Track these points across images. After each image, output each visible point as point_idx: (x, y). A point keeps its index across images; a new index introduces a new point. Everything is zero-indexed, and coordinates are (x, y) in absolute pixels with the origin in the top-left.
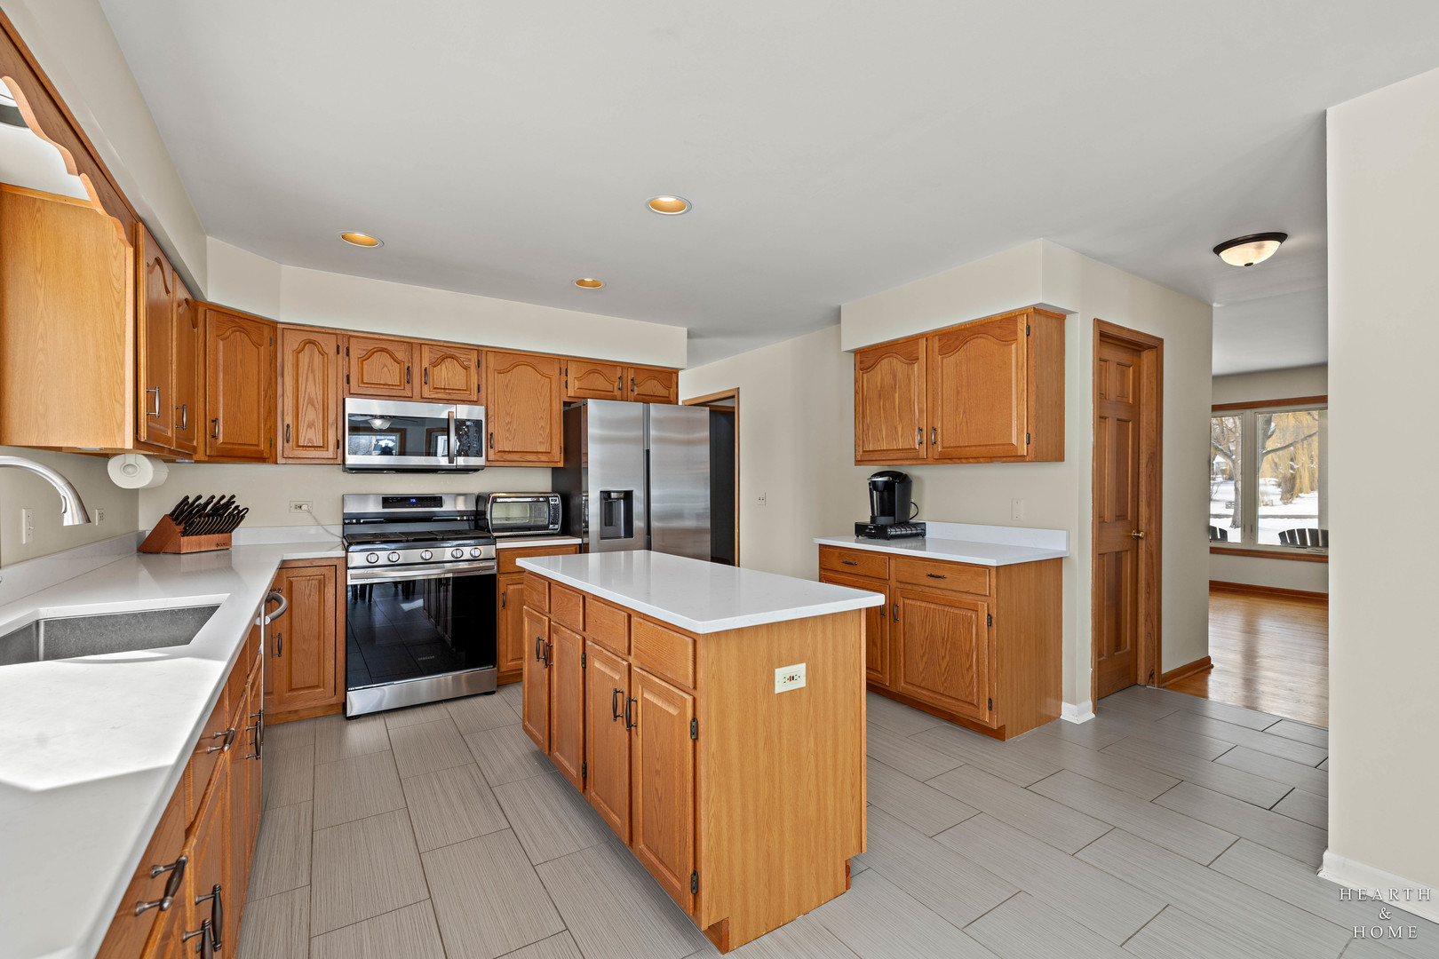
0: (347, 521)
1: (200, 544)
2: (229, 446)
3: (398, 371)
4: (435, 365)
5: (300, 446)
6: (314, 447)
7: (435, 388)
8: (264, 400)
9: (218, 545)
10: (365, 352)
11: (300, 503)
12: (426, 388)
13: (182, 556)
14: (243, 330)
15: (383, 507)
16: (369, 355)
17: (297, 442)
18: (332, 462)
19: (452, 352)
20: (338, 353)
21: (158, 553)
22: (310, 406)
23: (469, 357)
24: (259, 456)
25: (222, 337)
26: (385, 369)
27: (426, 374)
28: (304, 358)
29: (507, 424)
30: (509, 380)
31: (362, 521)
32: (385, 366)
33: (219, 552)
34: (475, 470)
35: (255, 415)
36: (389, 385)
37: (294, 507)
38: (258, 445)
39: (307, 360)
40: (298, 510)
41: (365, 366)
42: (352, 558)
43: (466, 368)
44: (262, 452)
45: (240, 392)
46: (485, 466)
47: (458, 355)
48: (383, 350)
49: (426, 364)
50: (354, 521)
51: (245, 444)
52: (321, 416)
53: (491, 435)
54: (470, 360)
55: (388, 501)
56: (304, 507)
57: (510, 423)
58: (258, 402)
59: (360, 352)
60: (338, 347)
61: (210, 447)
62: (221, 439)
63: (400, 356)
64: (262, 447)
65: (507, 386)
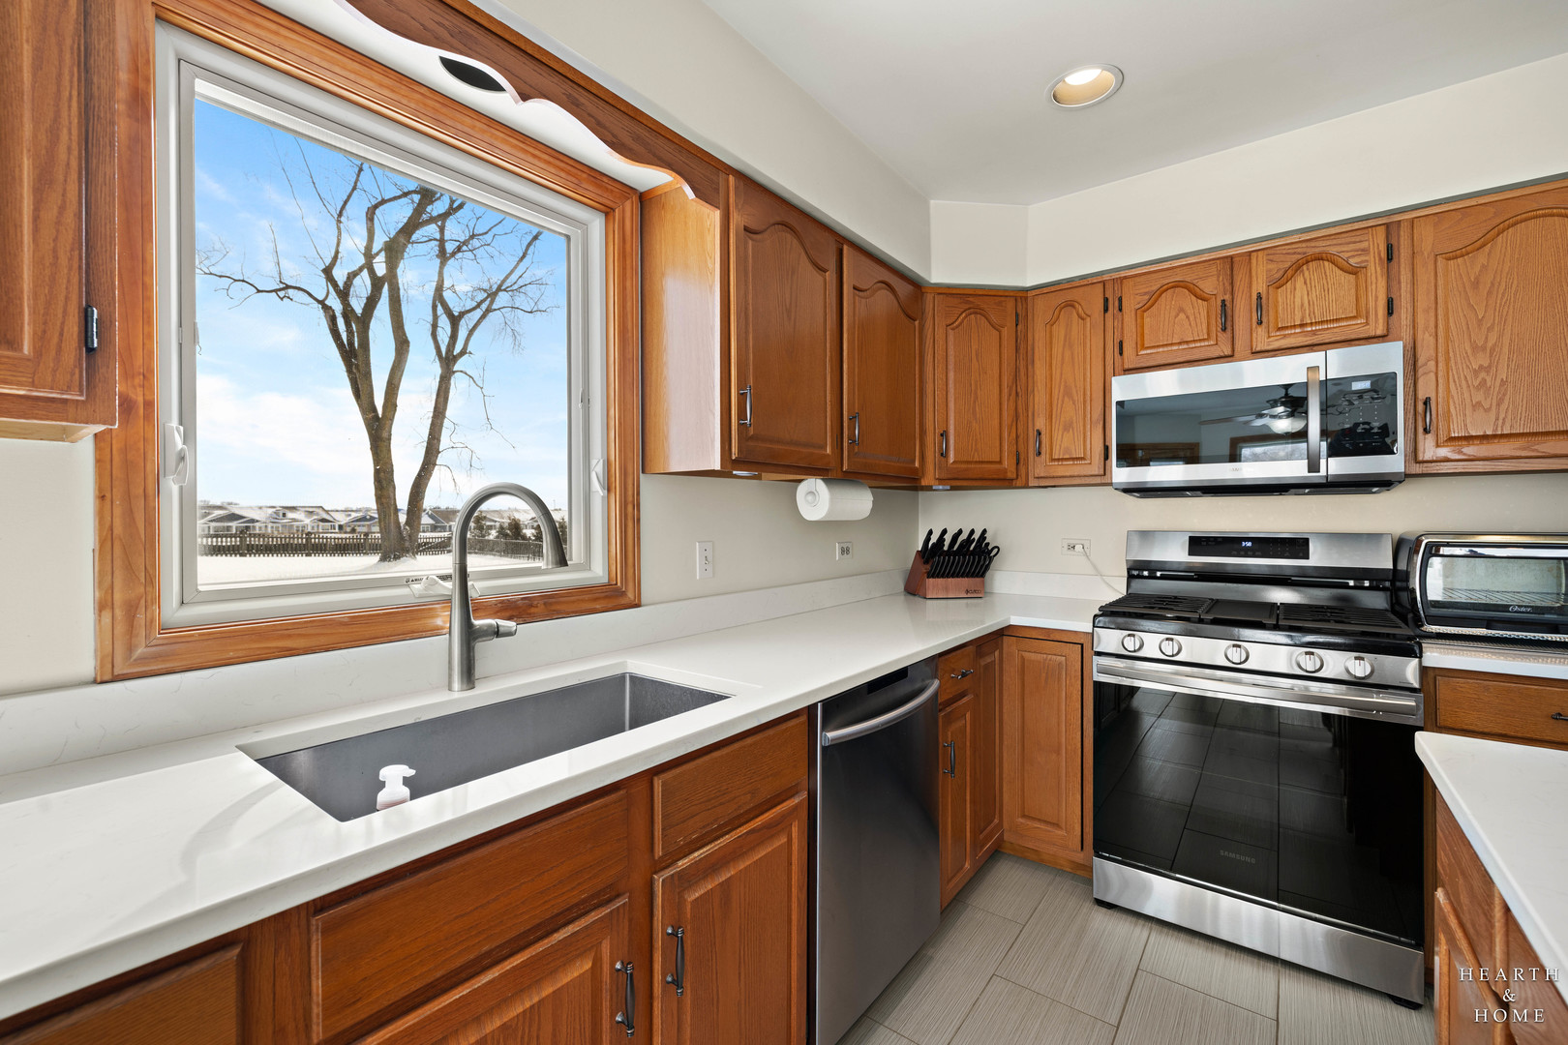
0: (1135, 573)
1: (947, 589)
2: (964, 466)
3: (1204, 313)
4: (1278, 283)
5: (1055, 460)
6: (1073, 459)
7: (1279, 329)
8: (1008, 400)
9: (967, 592)
10: (1147, 297)
11: (1073, 542)
12: (1261, 331)
13: (928, 602)
14: (978, 311)
15: (1191, 553)
16: (1155, 297)
17: (1051, 454)
18: (1098, 480)
19: (1320, 247)
20: (1106, 310)
21: (915, 595)
22: (1066, 399)
23: (1364, 245)
24: (1002, 477)
25: (952, 326)
26: (1182, 316)
27: (1259, 306)
28: (1059, 331)
29: (1476, 372)
30: (1484, 267)
31: (1158, 574)
32: (1181, 310)
33: (969, 601)
34: (1383, 482)
35: (996, 422)
36: (1187, 342)
37: (1066, 547)
38: (1000, 462)
39: (1063, 332)
40: (1071, 552)
41: (1147, 320)
42: (1099, 637)
43: (1354, 271)
44: (1005, 471)
45: (976, 393)
46: (1408, 476)
47: (1333, 250)
48: (1177, 285)
49: (1260, 286)
50: (1146, 573)
51: (982, 462)
52: (1081, 412)
53: (1427, 402)
54: (1365, 251)
55: (1198, 544)
56: (1078, 548)
57: (1487, 369)
58: (1000, 404)
59: (1139, 298)
60: (1106, 300)
61: (940, 468)
62: (951, 458)
63: (1209, 286)
64: (1006, 463)
65: (1476, 284)
